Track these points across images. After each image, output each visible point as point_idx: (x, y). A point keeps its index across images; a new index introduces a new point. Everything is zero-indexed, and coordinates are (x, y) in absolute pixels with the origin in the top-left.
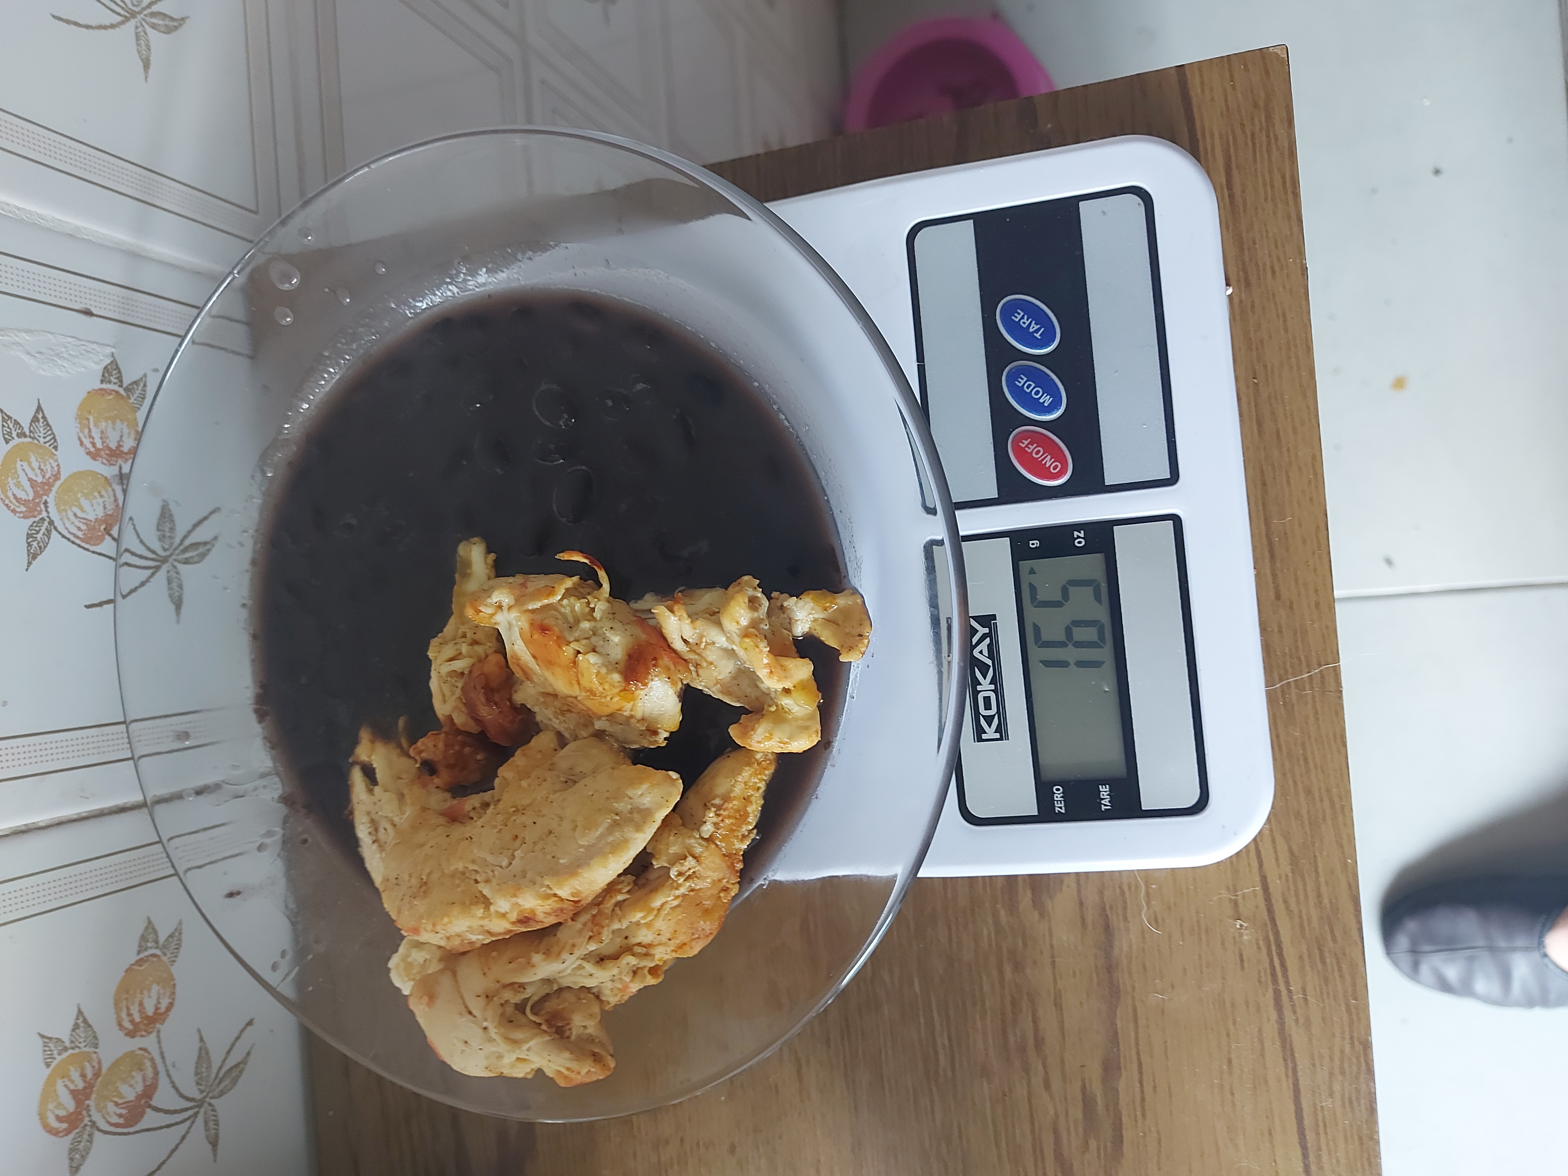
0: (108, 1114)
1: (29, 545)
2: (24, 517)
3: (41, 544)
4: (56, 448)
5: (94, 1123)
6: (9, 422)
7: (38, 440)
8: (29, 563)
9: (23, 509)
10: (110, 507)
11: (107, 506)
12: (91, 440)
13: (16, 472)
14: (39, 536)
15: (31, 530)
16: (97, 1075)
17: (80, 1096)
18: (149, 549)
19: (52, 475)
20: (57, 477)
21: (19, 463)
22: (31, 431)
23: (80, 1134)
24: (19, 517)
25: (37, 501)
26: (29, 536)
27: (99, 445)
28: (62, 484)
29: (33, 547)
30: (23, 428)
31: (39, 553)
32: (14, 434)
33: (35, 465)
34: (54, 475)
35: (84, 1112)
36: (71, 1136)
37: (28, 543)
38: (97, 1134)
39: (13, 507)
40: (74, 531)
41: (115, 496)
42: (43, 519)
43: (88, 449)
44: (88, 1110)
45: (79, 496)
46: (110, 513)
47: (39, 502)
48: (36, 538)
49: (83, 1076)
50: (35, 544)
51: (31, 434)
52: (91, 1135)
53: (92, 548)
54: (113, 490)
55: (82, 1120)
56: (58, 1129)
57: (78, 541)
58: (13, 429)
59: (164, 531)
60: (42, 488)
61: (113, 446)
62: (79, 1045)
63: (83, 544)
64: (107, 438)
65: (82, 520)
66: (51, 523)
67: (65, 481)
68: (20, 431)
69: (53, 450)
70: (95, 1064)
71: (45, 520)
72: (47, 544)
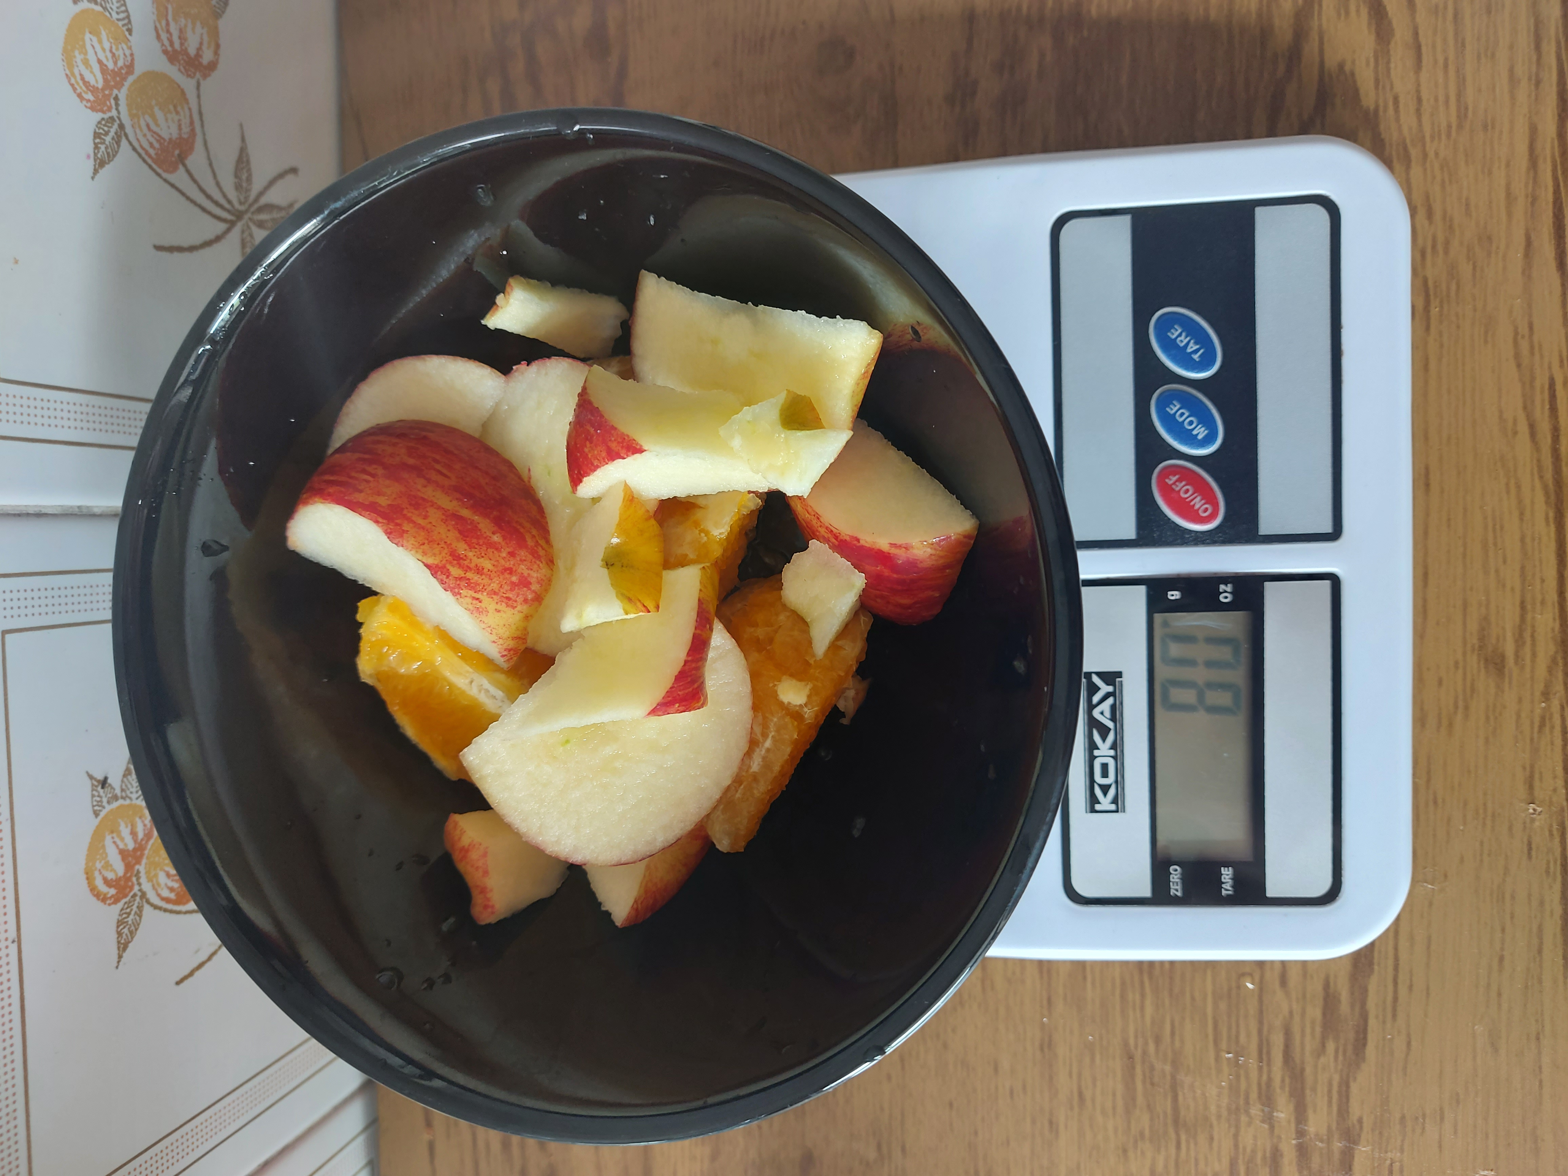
0: (159, 884)
1: (96, 147)
2: (93, 109)
3: (109, 150)
8: (96, 172)
9: (90, 96)
10: (186, 129)
11: (183, 126)
12: (168, 35)
13: (84, 46)
14: (108, 139)
15: (99, 128)
18: (225, 196)
19: (124, 64)
20: (130, 68)
21: (88, 36)
24: (86, 106)
25: (107, 92)
26: (96, 135)
27: (177, 46)
28: (135, 82)
29: (101, 151)
31: (107, 161)
34: (127, 67)
37: (95, 143)
39: (79, 90)
40: (146, 145)
41: (191, 116)
42: (112, 119)
43: (165, 46)
45: (153, 102)
46: (185, 136)
47: (111, 94)
48: (104, 140)
50: (103, 147)
53: (165, 175)
54: (190, 109)
56: (105, 895)
57: (149, 161)
61: (192, 51)
63: (154, 166)
64: (186, 40)
65: (155, 136)
66: (122, 126)
67: (139, 77)
69: (127, 33)
71: (114, 120)
72: (117, 152)
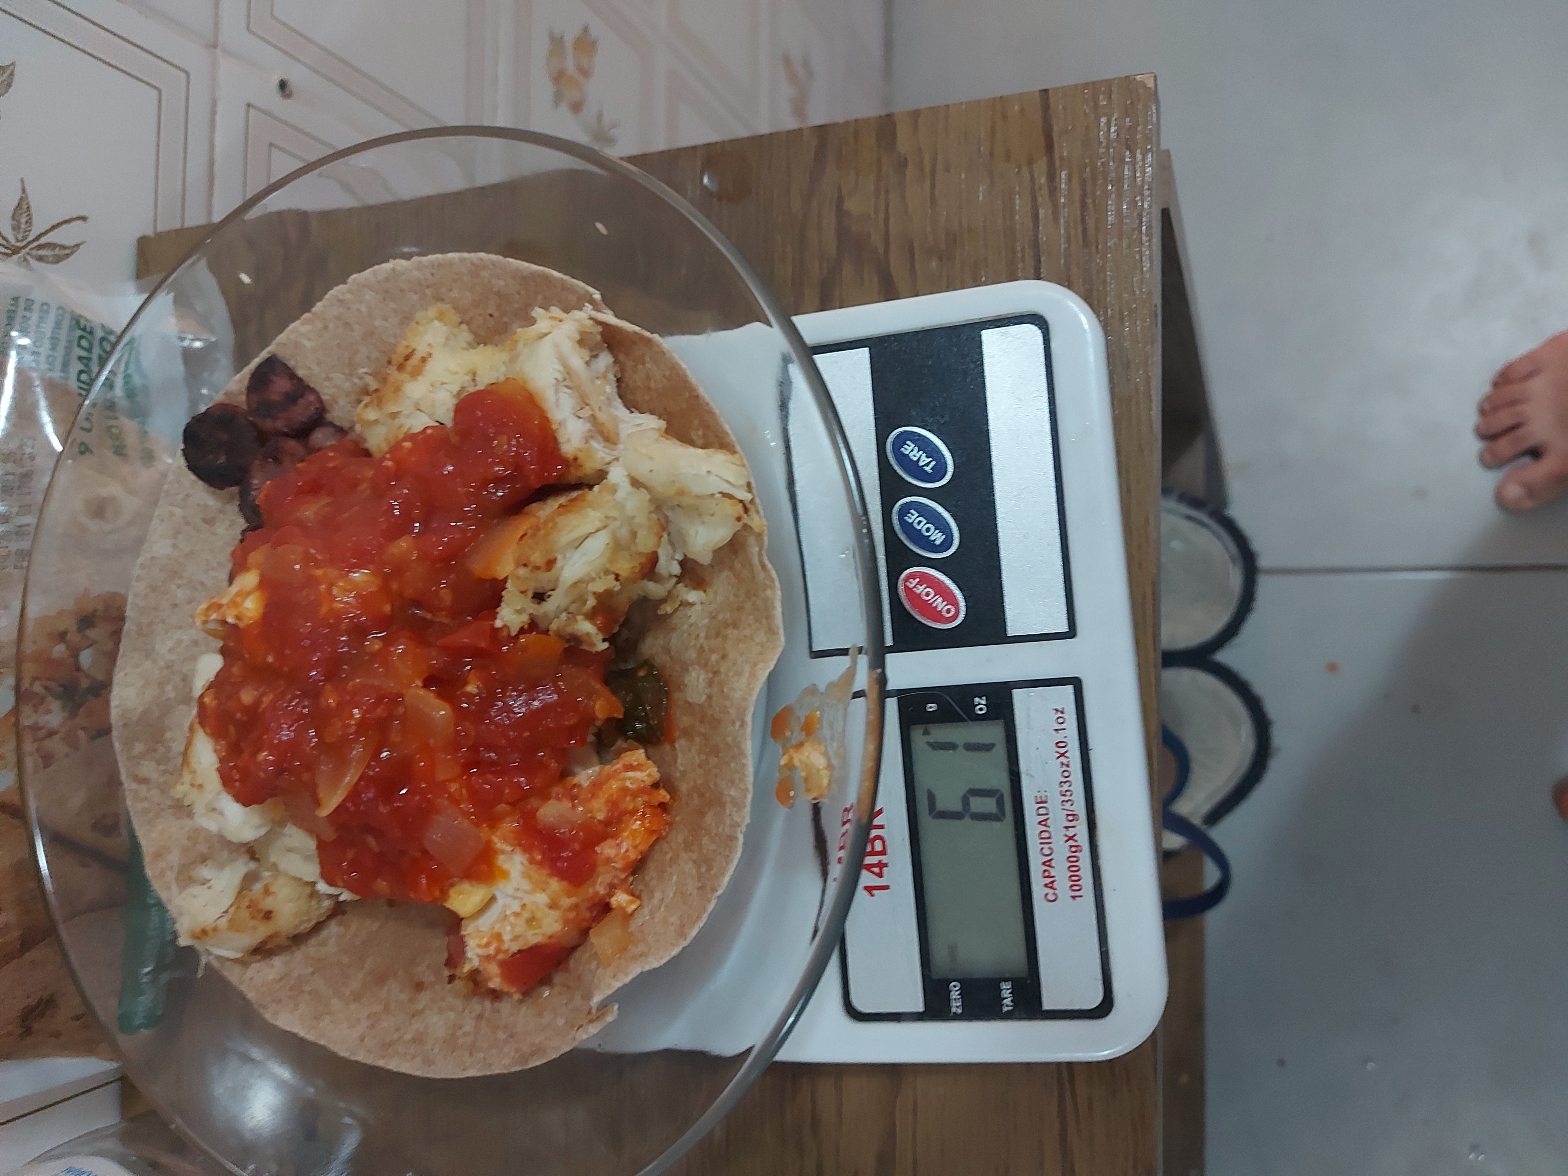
59: (19, 222)
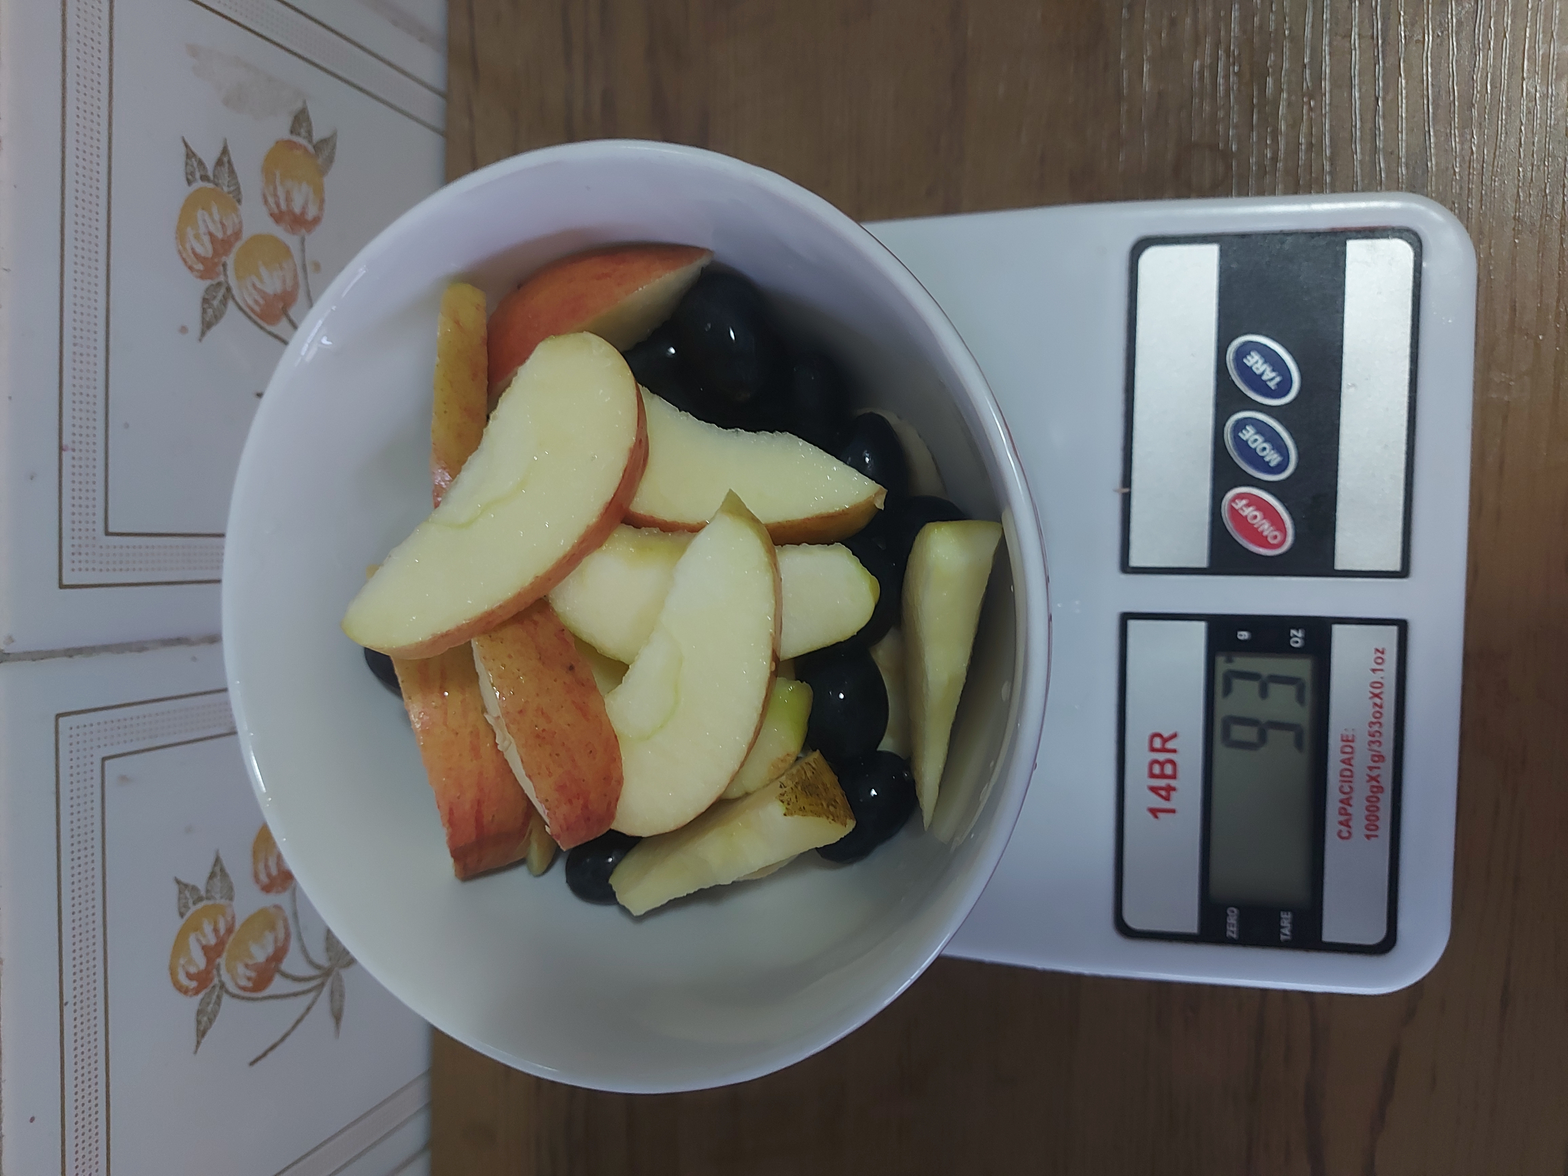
4: (239, 201)
5: (222, 986)
6: (193, 160)
7: (222, 189)
16: (230, 930)
17: (212, 953)
22: (214, 176)
23: (209, 995)
30: (207, 171)
32: (198, 175)
33: (217, 217)
35: (215, 972)
36: (200, 996)
38: (225, 998)
44: (218, 970)
49: (216, 930)
51: (216, 180)
52: (219, 998)
55: (212, 980)
58: (197, 170)
60: (222, 245)
62: (213, 894)
68: (203, 173)
70: (229, 919)
